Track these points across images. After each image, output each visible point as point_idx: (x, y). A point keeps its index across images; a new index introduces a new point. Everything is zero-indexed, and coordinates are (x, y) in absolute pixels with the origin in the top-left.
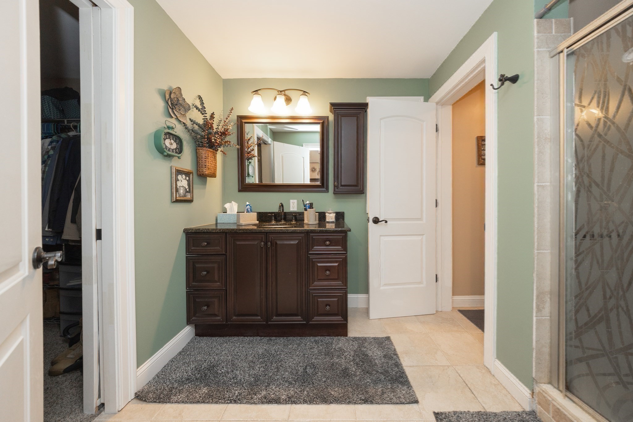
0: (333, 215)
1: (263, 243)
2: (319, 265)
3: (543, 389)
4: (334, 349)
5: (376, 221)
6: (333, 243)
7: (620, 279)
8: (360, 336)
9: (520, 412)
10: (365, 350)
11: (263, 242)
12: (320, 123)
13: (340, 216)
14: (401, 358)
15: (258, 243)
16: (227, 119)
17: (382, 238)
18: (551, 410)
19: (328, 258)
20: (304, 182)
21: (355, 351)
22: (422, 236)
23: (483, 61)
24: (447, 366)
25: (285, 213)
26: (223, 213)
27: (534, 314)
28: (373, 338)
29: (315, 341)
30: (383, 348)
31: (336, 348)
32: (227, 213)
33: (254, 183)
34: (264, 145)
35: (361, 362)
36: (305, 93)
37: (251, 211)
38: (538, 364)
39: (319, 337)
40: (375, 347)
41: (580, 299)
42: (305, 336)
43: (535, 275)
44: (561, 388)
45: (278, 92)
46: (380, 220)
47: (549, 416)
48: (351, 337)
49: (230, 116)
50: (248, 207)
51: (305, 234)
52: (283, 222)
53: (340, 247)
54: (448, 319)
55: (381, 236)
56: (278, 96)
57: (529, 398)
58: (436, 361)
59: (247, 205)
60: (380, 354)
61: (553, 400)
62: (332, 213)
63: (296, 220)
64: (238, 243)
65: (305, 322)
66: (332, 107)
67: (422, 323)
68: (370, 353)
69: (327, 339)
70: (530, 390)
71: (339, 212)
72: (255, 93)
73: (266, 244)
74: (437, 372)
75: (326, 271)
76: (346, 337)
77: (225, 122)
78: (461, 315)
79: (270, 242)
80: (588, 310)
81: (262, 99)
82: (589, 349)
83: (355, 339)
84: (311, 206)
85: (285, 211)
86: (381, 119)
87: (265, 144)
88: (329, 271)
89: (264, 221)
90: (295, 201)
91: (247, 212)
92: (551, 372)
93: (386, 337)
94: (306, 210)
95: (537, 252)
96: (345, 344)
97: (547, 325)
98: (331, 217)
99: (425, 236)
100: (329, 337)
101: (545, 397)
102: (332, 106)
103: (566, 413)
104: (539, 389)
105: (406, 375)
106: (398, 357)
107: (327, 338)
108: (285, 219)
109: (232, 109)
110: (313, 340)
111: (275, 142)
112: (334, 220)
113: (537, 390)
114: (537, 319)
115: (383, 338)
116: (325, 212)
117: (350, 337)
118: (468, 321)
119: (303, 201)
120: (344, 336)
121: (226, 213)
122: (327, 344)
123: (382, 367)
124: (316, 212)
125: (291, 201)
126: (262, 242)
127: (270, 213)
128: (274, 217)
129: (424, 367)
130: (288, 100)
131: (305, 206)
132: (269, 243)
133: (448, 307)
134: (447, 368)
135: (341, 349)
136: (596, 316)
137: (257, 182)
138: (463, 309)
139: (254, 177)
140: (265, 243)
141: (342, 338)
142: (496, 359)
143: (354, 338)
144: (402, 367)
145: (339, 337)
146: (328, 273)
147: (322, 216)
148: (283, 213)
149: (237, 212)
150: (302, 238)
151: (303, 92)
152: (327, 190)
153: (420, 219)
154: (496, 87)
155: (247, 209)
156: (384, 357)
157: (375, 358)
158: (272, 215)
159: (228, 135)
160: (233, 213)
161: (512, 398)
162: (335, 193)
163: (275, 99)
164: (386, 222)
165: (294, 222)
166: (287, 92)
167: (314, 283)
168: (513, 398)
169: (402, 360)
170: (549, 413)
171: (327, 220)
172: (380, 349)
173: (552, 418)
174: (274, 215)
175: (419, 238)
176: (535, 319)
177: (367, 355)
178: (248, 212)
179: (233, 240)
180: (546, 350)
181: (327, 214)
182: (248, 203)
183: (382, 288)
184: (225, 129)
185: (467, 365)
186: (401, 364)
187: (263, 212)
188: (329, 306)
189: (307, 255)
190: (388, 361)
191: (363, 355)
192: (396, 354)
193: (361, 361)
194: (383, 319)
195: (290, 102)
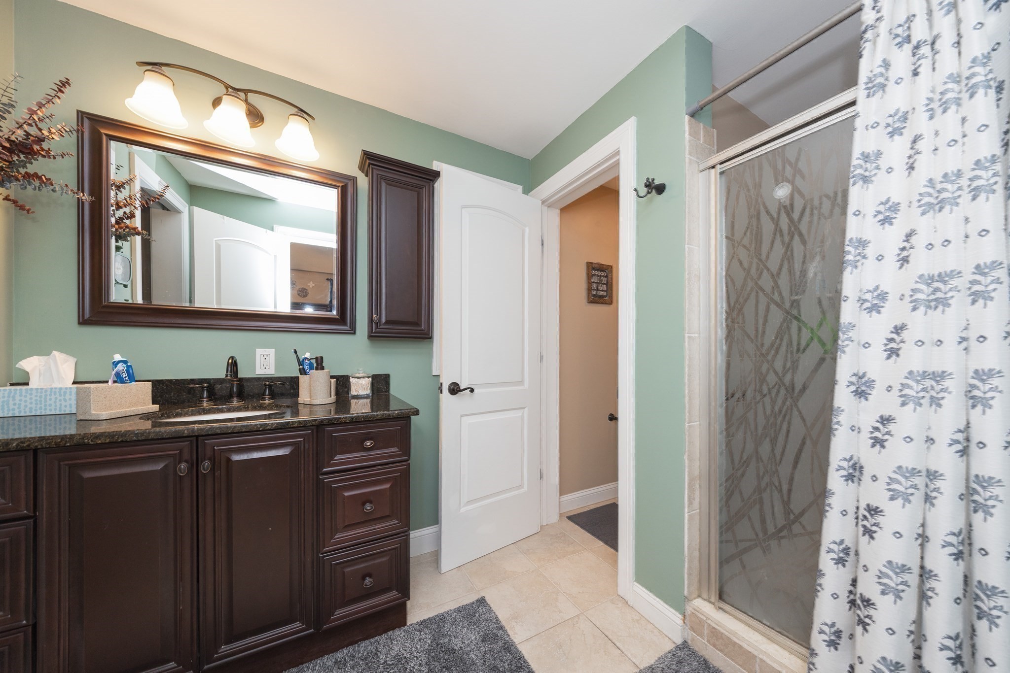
0: (367, 382)
1: (183, 466)
2: (346, 494)
3: (695, 608)
4: (384, 663)
5: (455, 389)
6: (381, 441)
7: (773, 451)
8: (431, 615)
9: (674, 650)
10: (446, 640)
11: (186, 461)
12: (338, 187)
13: (380, 383)
14: (510, 632)
15: (166, 466)
16: (40, 106)
17: (464, 419)
18: (706, 631)
19: (370, 476)
20: (276, 307)
21: (429, 652)
22: (522, 410)
23: (617, 153)
24: (577, 616)
25: (241, 380)
26: (12, 385)
27: (686, 510)
28: (455, 611)
29: (336, 663)
30: (477, 624)
31: (388, 659)
32: (31, 385)
33: (130, 301)
34: (161, 211)
35: (444, 669)
36: (302, 113)
37: (132, 378)
38: (690, 574)
39: (345, 650)
40: (463, 627)
41: (733, 481)
42: (310, 661)
43: (686, 457)
44: (713, 600)
45: (227, 88)
46: (462, 388)
47: (703, 641)
48: (415, 624)
49: (57, 100)
50: (121, 367)
51: (312, 431)
52: (235, 403)
53: (395, 449)
54: (558, 535)
55: (462, 416)
56: (225, 98)
57: (681, 625)
58: (561, 614)
59: (116, 364)
60: (476, 638)
61: (708, 618)
62: (364, 378)
63: (273, 396)
64: (88, 474)
65: (312, 630)
66: (368, 161)
67: (525, 553)
68: (456, 643)
69: (364, 647)
70: (680, 614)
71: (379, 375)
72: (150, 67)
73: (195, 465)
74: (567, 633)
75: (364, 504)
76: (404, 626)
77: (31, 115)
78: (571, 524)
79: (210, 459)
80: (741, 493)
81: (174, 90)
82: (741, 541)
83: (424, 623)
84: (319, 364)
85: (241, 375)
86: (463, 207)
87: (164, 208)
88: (371, 502)
89: (174, 403)
90: (271, 352)
91: (115, 382)
92: (700, 582)
93: (478, 601)
94: (303, 372)
95: (688, 425)
96: (406, 644)
97: (697, 519)
98: (361, 386)
99: (526, 409)
100: (367, 642)
101: (698, 617)
102: (369, 159)
103: (722, 631)
104: (691, 609)
105: (525, 662)
106: (505, 631)
107: (363, 644)
108: (241, 395)
109: (65, 83)
110: (331, 663)
111: (196, 209)
112: (368, 391)
113: (689, 610)
114: (689, 516)
115: (473, 603)
116: (349, 374)
117: (412, 625)
118: (583, 531)
119: (295, 352)
120: (399, 627)
121: (27, 384)
122: (366, 658)
123: (484, 664)
124: (332, 377)
125: (259, 352)
126: (180, 462)
127: (192, 381)
128: (208, 391)
129: (546, 632)
130: (255, 117)
131: (300, 363)
132: (207, 463)
133: (552, 516)
134: (577, 620)
135: (398, 659)
136: (749, 498)
137: (139, 300)
138: (572, 514)
139: (129, 286)
140: (192, 465)
141: (397, 632)
142: (635, 581)
143: (421, 623)
144: (516, 648)
145: (389, 633)
146: (368, 508)
147: (342, 383)
148: (237, 381)
149: (74, 383)
150: (304, 439)
151: (296, 110)
152: (353, 331)
153: (521, 383)
154: (642, 194)
155: (118, 375)
156: (483, 641)
157: (469, 649)
158: (203, 387)
159: (44, 156)
160: (57, 385)
161: (659, 633)
162: (372, 336)
163: (217, 102)
164: (472, 390)
165: (267, 402)
166: (252, 98)
167: (336, 537)
168: (660, 631)
169: (512, 636)
170: (702, 637)
171: (353, 392)
172: (472, 627)
173: (706, 643)
174: (208, 387)
175: (519, 413)
176: (686, 515)
177: (453, 651)
178: (119, 379)
179: (67, 468)
180: (696, 554)
181: (351, 380)
182: (118, 357)
183: (463, 510)
184: (28, 134)
185: (600, 603)
186: (513, 644)
187: (170, 381)
188: (370, 575)
189: (318, 477)
190: (492, 646)
191: (445, 652)
192: (501, 628)
193: (444, 667)
194: (465, 566)
195: (258, 123)
